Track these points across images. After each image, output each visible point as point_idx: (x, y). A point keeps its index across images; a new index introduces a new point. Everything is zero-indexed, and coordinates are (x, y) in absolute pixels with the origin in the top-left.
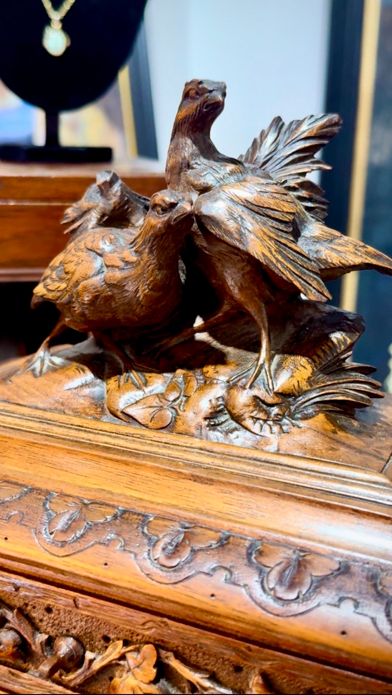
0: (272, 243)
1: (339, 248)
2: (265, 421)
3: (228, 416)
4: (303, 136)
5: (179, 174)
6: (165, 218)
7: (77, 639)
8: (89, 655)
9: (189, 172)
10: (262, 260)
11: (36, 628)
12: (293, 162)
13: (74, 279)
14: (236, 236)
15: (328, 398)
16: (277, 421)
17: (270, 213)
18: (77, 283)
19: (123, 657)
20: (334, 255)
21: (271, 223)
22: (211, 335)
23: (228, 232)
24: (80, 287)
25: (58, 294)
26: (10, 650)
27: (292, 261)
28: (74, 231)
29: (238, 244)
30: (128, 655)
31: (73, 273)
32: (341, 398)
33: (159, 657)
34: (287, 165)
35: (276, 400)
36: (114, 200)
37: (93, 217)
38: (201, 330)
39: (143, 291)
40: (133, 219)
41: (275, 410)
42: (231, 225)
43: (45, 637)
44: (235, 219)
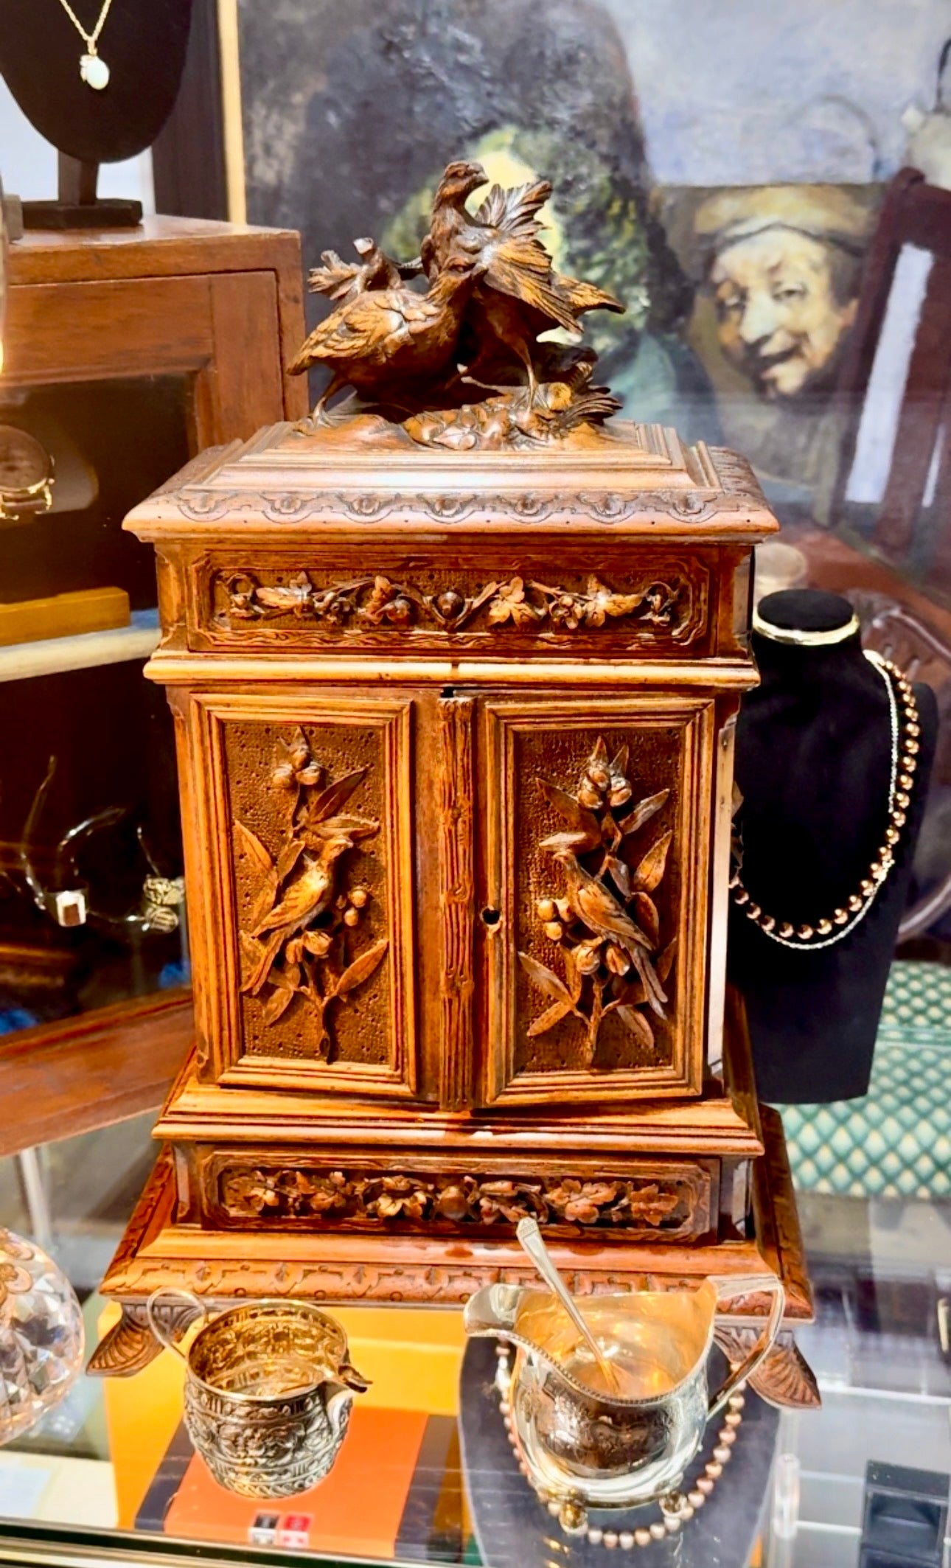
0: (538, 291)
1: (581, 292)
2: (548, 432)
3: (518, 433)
4: (526, 201)
5: (448, 240)
6: (467, 275)
7: (456, 591)
8: (467, 600)
9: (459, 238)
10: (534, 304)
11: (422, 594)
12: (521, 223)
13: (377, 334)
14: (510, 287)
15: (586, 412)
16: (557, 429)
17: (532, 268)
18: (382, 338)
19: (497, 592)
20: (578, 298)
21: (533, 275)
22: (474, 378)
23: (503, 285)
24: (387, 340)
25: (355, 351)
26: (406, 612)
27: (553, 304)
28: (343, 296)
29: (512, 294)
30: (501, 589)
31: (373, 331)
32: (595, 410)
33: (525, 584)
34: (516, 226)
35: (552, 416)
36: (376, 267)
37: (358, 284)
38: (466, 374)
39: (444, 336)
40: (392, 282)
41: (553, 424)
42: (505, 280)
43: (429, 598)
44: (507, 275)
